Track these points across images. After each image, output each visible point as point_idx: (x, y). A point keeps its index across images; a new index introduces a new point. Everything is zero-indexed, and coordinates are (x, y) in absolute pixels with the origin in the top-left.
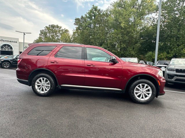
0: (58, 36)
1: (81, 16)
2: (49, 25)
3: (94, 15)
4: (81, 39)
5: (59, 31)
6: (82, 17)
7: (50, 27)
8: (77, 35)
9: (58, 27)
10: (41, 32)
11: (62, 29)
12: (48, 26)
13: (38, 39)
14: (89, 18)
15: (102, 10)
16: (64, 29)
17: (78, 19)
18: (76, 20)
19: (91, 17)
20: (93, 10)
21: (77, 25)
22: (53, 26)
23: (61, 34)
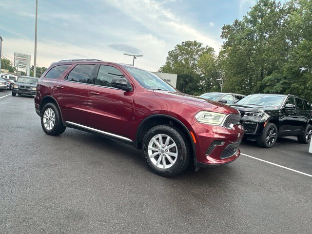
0: (194, 59)
1: (234, 21)
2: (183, 43)
3: (262, 14)
4: (230, 63)
5: (198, 51)
6: (236, 22)
7: (183, 46)
8: (226, 56)
9: (195, 44)
10: (169, 55)
11: (202, 47)
12: (180, 45)
13: (165, 66)
14: (251, 22)
15: (279, 3)
16: (205, 47)
17: (229, 27)
18: (223, 29)
19: (256, 19)
20: (259, 5)
21: (226, 38)
22: (188, 44)
23: (200, 56)
